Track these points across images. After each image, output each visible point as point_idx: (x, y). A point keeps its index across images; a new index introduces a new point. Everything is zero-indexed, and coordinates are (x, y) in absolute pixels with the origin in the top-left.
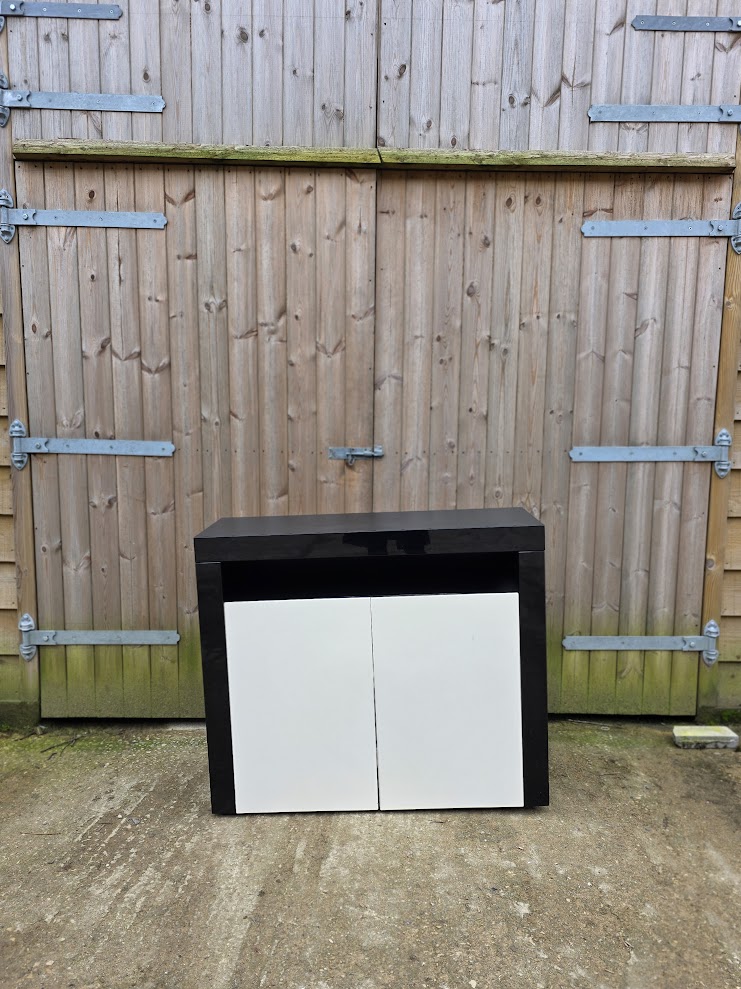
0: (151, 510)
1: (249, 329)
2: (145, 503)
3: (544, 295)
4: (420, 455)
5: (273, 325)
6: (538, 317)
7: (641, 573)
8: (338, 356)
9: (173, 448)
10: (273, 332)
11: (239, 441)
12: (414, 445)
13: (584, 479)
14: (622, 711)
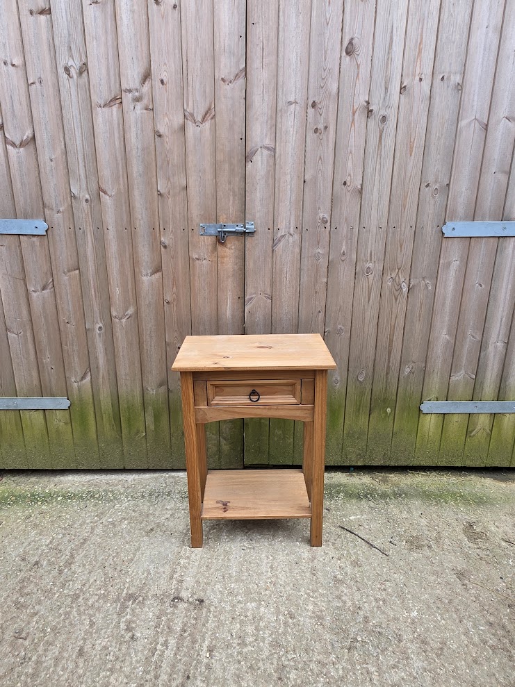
0: (31, 288)
1: (113, 96)
2: (24, 280)
3: (428, 54)
4: (292, 232)
5: (137, 90)
6: (421, 79)
7: (500, 345)
8: (207, 125)
9: (45, 226)
10: (137, 100)
11: (110, 218)
12: (286, 220)
13: (454, 255)
14: (468, 463)
